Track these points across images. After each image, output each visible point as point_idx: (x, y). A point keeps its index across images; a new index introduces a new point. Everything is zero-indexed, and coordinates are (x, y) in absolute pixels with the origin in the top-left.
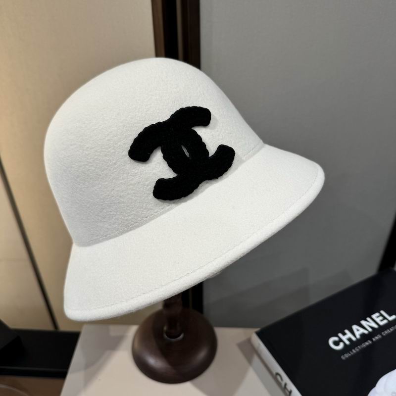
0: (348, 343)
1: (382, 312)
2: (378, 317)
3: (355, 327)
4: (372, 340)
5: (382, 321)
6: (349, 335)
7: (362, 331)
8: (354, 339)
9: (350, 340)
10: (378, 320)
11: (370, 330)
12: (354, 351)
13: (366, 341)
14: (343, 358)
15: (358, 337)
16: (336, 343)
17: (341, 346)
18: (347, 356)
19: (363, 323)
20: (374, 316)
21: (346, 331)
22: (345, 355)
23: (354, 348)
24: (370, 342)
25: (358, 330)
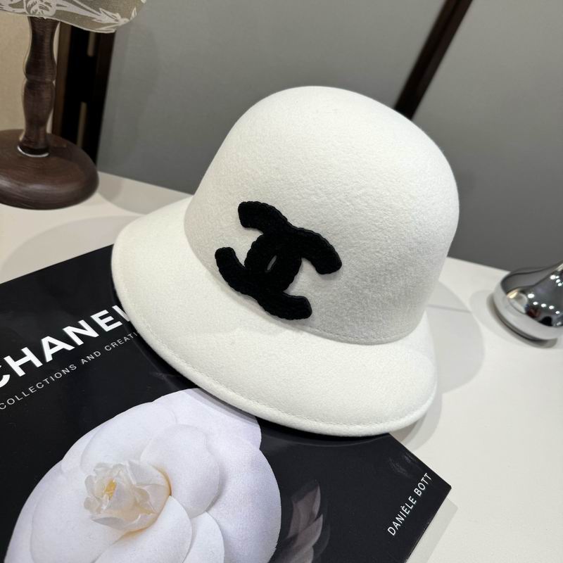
0: (21, 373)
2: (102, 318)
3: (46, 341)
4: (78, 364)
5: (108, 324)
6: (29, 356)
7: (61, 345)
8: (38, 364)
9: (27, 367)
10: (102, 323)
11: (79, 342)
13: (65, 366)
15: (49, 358)
17: (5, 380)
19: (69, 330)
20: (96, 317)
21: (26, 350)
23: (33, 385)
24: (73, 368)
25: (52, 346)
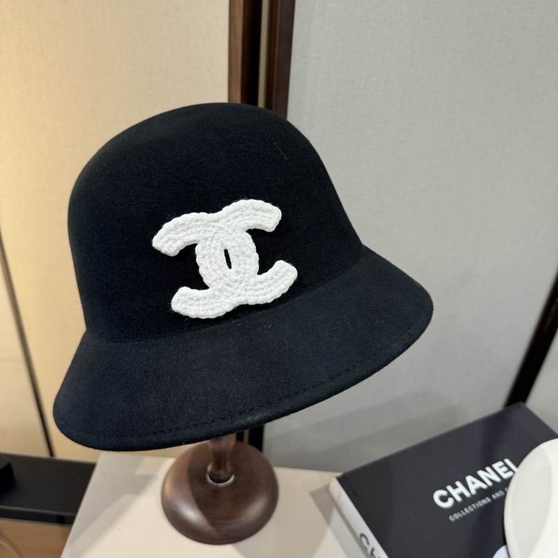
0: (459, 499)
1: (507, 461)
2: (501, 467)
3: (469, 479)
4: (491, 497)
5: (505, 472)
6: (461, 488)
7: (479, 484)
8: (467, 494)
9: (462, 495)
10: (501, 471)
11: (490, 484)
12: (466, 510)
13: (484, 498)
14: (452, 518)
15: (473, 492)
16: (444, 499)
17: (450, 503)
18: (457, 516)
19: (481, 473)
20: (496, 466)
21: (458, 483)
22: (455, 515)
23: (467, 507)
24: (488, 500)
25: (473, 483)
